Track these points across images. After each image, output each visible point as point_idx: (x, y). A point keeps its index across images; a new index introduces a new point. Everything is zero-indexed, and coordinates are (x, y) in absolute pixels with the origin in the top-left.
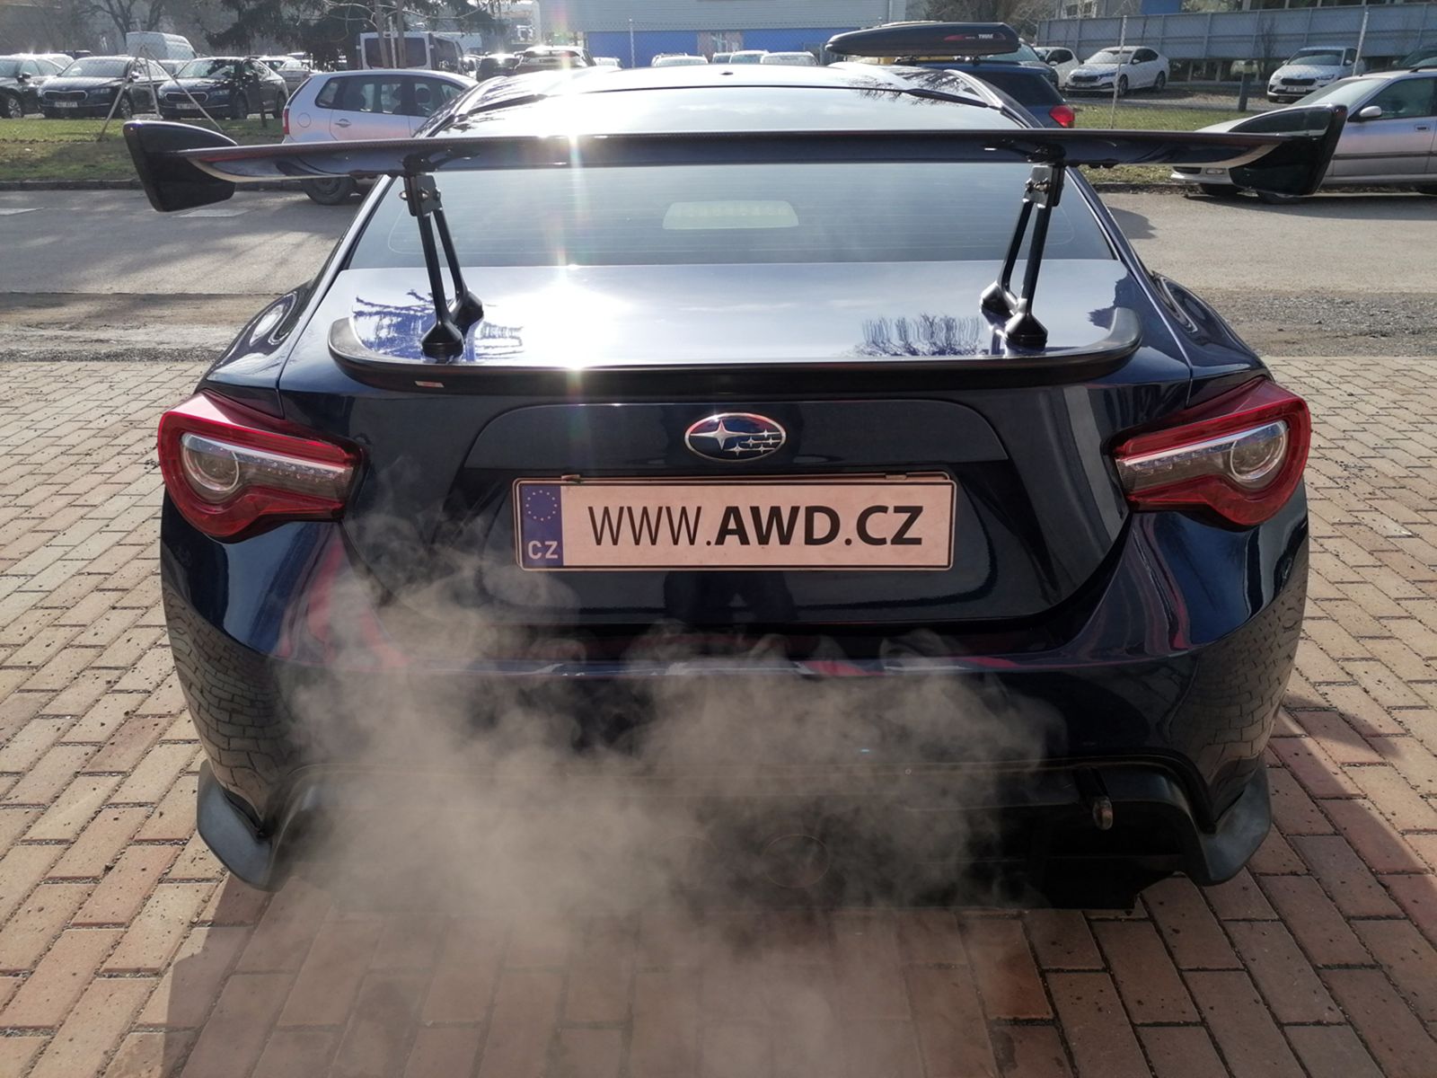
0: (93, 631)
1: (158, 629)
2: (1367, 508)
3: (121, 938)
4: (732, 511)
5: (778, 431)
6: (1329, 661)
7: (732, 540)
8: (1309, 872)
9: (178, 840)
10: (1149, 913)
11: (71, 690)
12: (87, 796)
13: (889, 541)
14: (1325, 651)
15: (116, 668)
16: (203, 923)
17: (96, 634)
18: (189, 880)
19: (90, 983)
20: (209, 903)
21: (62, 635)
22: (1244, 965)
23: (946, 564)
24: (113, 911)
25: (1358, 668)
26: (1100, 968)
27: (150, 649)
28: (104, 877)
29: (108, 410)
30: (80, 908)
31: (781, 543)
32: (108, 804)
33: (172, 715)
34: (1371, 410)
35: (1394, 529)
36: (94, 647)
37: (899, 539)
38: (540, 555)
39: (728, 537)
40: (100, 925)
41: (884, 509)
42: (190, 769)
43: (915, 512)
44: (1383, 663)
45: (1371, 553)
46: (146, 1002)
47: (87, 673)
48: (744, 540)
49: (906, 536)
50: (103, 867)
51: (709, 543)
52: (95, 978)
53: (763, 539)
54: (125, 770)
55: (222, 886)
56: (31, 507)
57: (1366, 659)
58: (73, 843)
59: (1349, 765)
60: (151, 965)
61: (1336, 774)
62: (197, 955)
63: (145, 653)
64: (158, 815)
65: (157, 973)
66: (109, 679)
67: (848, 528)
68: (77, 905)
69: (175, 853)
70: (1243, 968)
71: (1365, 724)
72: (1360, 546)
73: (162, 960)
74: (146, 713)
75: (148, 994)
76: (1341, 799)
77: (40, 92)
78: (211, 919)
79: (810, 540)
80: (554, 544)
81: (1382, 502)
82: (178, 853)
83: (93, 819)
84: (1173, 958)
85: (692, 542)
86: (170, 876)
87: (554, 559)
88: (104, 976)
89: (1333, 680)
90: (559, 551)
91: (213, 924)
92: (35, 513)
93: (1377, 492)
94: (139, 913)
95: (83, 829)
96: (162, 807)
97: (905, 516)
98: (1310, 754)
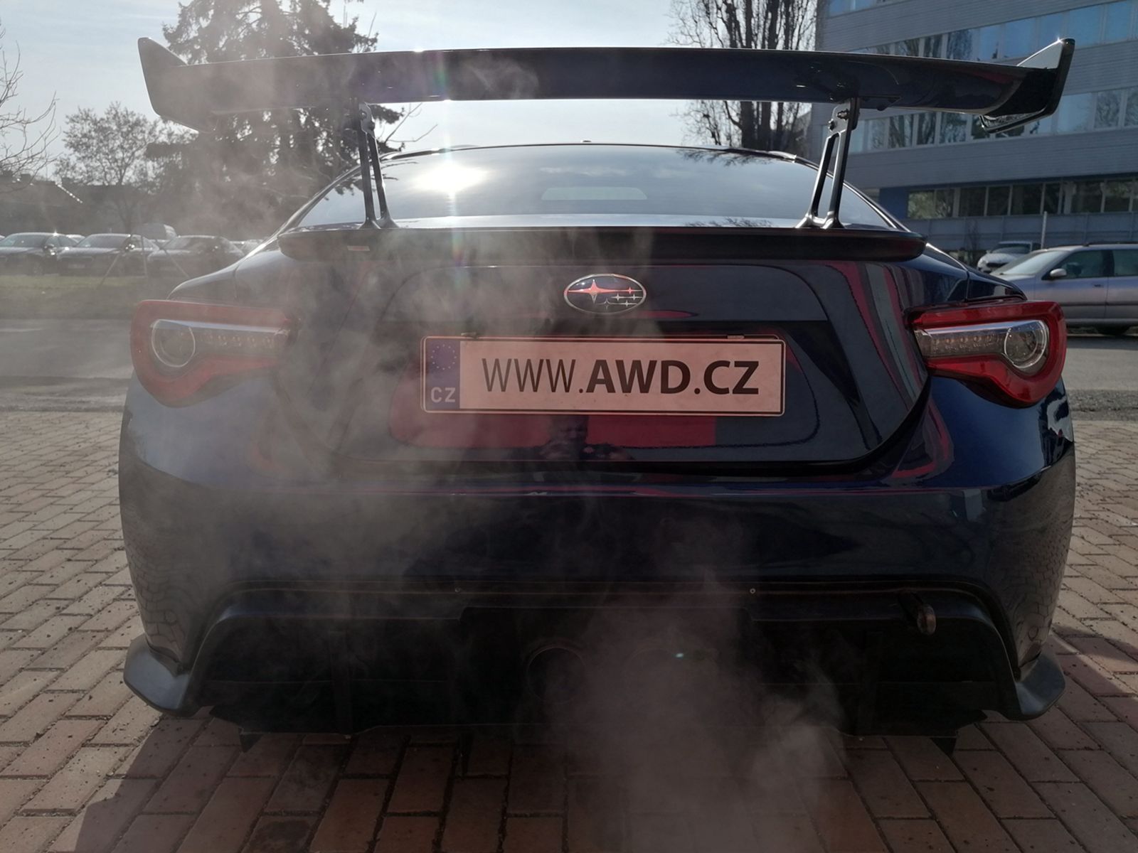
0: (50, 575)
1: (104, 574)
2: (1101, 509)
3: (42, 787)
4: (601, 364)
5: (641, 289)
6: (1090, 604)
7: (600, 389)
8: (1101, 748)
9: (103, 716)
10: (964, 776)
11: (25, 613)
12: (28, 685)
13: (731, 391)
14: (1085, 598)
15: (65, 599)
16: (118, 776)
17: (52, 576)
18: (109, 745)
19: (9, 820)
20: (125, 762)
21: (22, 578)
22: (1055, 815)
23: (779, 411)
24: (38, 766)
25: (1116, 609)
26: (927, 817)
27: (95, 587)
28: (34, 742)
29: (82, 440)
30: (9, 765)
31: (642, 392)
32: (45, 690)
33: (109, 631)
34: (1090, 451)
35: (1124, 522)
36: (49, 585)
37: (739, 389)
38: (440, 399)
39: (597, 386)
40: (24, 777)
41: (726, 364)
42: (119, 667)
43: (752, 366)
44: (1135, 606)
45: (1110, 536)
46: (58, 835)
47: (41, 602)
48: (611, 389)
49: (746, 386)
50: (35, 734)
51: (581, 391)
52: (13, 817)
53: (627, 389)
54: (64, 667)
55: (138, 750)
56: (11, 497)
57: (1121, 603)
58: (10, 718)
59: (1121, 673)
60: (66, 807)
61: (1111, 679)
62: (109, 800)
63: (91, 590)
64: (88, 698)
65: (71, 813)
66: (58, 606)
67: (697, 379)
68: (6, 762)
69: (99, 725)
70: (1055, 817)
71: (1128, 646)
72: (1100, 532)
73: (77, 803)
74: (87, 629)
75: (61, 829)
76: (1118, 696)
77: (58, 258)
78: (125, 773)
79: (665, 389)
80: (453, 390)
81: (1113, 505)
82: (102, 725)
83: (30, 701)
84: (991, 810)
85: (567, 390)
86: (93, 742)
87: (452, 403)
88: (23, 815)
89: (1095, 617)
90: (456, 396)
91: (127, 777)
92: (13, 500)
93: (1107, 499)
94: (62, 768)
95: (21, 708)
96: (92, 693)
97: (744, 370)
98: (1086, 666)
